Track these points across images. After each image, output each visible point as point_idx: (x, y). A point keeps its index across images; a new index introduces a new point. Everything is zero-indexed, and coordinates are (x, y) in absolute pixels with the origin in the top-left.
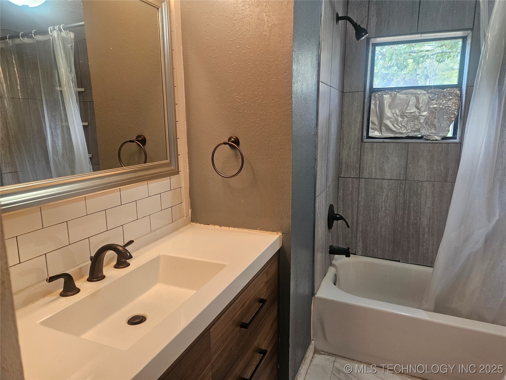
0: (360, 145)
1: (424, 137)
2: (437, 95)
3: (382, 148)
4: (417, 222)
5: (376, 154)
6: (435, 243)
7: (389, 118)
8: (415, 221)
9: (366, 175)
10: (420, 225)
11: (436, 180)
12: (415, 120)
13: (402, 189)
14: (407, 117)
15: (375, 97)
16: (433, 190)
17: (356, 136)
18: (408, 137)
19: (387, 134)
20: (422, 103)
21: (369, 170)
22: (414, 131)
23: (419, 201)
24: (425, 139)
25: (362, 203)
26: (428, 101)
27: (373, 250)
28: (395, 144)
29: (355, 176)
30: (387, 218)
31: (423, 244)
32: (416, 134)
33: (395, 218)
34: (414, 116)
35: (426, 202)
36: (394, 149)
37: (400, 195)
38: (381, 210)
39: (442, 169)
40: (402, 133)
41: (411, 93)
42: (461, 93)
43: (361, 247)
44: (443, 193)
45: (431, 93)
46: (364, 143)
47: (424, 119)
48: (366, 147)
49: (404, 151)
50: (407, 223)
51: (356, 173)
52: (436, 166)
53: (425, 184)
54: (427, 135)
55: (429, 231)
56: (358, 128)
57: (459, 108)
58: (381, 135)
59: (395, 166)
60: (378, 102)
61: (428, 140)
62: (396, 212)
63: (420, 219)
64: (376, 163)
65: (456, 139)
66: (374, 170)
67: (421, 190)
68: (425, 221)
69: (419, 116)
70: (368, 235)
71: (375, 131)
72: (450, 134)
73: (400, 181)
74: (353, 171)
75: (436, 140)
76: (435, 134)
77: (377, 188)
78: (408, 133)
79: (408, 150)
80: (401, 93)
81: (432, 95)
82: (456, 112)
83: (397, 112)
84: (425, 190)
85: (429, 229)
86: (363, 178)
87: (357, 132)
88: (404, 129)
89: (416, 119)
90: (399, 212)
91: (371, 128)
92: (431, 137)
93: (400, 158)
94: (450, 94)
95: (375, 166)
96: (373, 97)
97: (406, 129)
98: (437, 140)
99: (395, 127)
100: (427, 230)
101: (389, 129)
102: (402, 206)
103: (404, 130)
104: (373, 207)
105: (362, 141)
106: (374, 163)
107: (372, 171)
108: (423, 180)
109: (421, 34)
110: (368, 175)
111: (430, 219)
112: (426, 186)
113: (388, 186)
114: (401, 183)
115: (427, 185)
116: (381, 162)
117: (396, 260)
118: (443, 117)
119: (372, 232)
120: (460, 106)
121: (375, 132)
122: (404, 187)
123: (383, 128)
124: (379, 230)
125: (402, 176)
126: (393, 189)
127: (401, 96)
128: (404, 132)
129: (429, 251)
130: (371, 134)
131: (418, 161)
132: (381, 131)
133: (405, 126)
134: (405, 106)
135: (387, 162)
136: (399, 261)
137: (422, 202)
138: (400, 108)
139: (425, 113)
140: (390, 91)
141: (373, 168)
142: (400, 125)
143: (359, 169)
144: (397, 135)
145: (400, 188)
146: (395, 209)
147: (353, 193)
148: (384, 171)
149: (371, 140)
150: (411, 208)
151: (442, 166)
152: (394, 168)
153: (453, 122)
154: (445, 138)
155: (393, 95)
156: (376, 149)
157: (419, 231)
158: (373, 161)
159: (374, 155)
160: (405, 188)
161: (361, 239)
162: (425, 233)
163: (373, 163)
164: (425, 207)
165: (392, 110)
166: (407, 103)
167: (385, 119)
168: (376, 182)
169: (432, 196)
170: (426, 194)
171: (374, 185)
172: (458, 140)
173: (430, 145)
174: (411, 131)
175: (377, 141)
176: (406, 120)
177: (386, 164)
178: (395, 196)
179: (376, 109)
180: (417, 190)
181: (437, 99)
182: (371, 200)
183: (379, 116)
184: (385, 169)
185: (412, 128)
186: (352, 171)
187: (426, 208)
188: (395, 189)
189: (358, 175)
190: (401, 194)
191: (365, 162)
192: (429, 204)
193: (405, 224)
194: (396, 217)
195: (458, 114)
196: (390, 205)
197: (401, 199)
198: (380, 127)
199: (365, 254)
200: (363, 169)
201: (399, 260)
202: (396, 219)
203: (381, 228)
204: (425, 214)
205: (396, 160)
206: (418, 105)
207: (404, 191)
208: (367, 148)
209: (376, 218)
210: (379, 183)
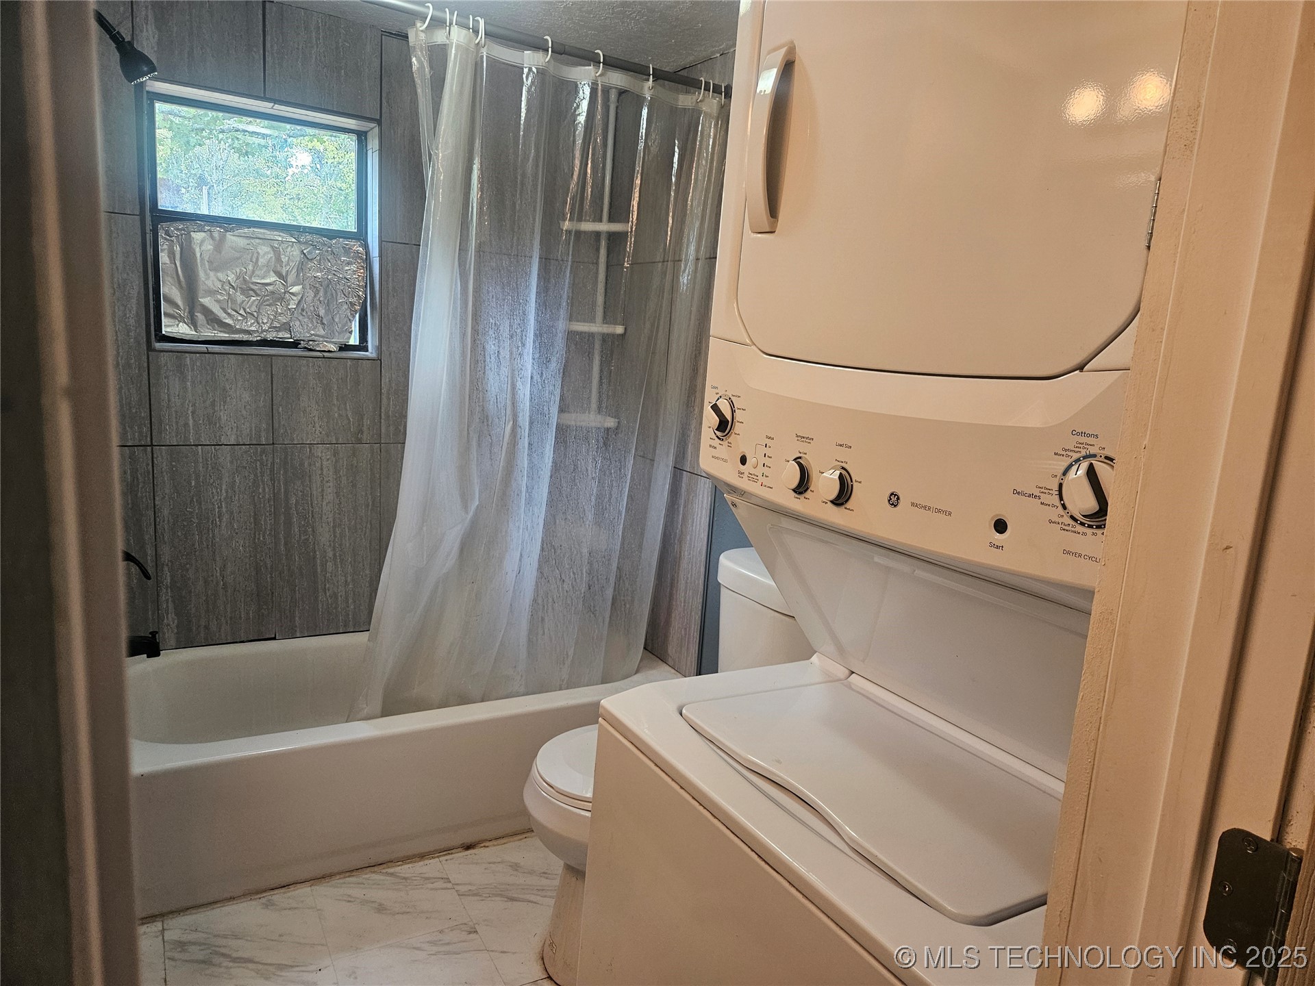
0: (144, 358)
1: (302, 342)
2: (319, 249)
3: (208, 368)
4: (307, 539)
5: (193, 382)
6: (349, 579)
7: (211, 293)
8: (303, 538)
9: (170, 437)
10: (314, 543)
11: (340, 441)
12: (276, 302)
13: (266, 465)
14: (257, 295)
15: (167, 233)
16: (336, 462)
17: (132, 334)
18: (264, 343)
19: (212, 333)
20: (288, 264)
21: (177, 423)
22: (278, 329)
23: (308, 489)
24: (305, 348)
25: (166, 512)
26: (300, 260)
27: (207, 627)
28: (240, 358)
29: (140, 440)
30: (237, 540)
31: (325, 585)
32: (280, 335)
33: (257, 536)
34: (273, 293)
35: (323, 490)
36: (239, 371)
37: (263, 481)
38: (220, 521)
39: (350, 414)
40: (249, 332)
41: (261, 236)
42: (367, 253)
43: (174, 626)
44: (356, 466)
45: (306, 243)
46: (156, 353)
47: (296, 302)
48: (163, 362)
49: (263, 375)
50: (286, 544)
51: (141, 433)
52: (336, 409)
53: (319, 451)
54: (306, 339)
55: (335, 555)
56: (134, 312)
57: (366, 284)
58: (194, 333)
59: (244, 412)
60: (177, 249)
61: (311, 350)
62: (256, 522)
63: (313, 531)
64: (194, 405)
65: (367, 351)
66: (191, 422)
67: (310, 465)
68: (324, 535)
69: (285, 293)
70: (190, 592)
71: (177, 323)
72: (354, 340)
73: (259, 448)
74: (131, 428)
75: (329, 351)
76: (322, 337)
77: (203, 468)
78: (263, 331)
79: (272, 373)
80: (236, 233)
81: (309, 249)
82: (361, 293)
83: (231, 278)
84: (318, 465)
85: (334, 549)
86: (163, 446)
87: (132, 322)
88: (253, 321)
89: (278, 300)
90: (265, 520)
91: (167, 315)
92: (317, 343)
93: (254, 393)
94: (347, 250)
95: (193, 413)
96: (161, 233)
97: (258, 323)
98: (331, 352)
99: (229, 314)
100: (330, 554)
101: (214, 321)
102: (270, 506)
103: (252, 324)
104: (197, 517)
105: (150, 348)
106: (190, 405)
107: (186, 425)
108: (312, 442)
109: (275, 103)
110: (177, 436)
111: (334, 527)
112: (320, 455)
113: (232, 462)
114: (263, 452)
115: (322, 452)
116: (208, 402)
117: (267, 636)
118: (337, 301)
119: (201, 582)
120: (366, 280)
121: (178, 325)
122: (270, 460)
123: (200, 317)
124: (218, 574)
125: (263, 434)
126: (246, 468)
127: (234, 239)
128: (253, 328)
129: (340, 598)
130: (169, 330)
131: (298, 397)
132: (193, 323)
133: (255, 314)
134: (250, 267)
135: (225, 402)
136: (274, 639)
137: (315, 493)
138: (238, 271)
139: (295, 289)
140: (209, 226)
141: (187, 418)
142: (242, 312)
143: (147, 422)
144: (237, 337)
145: (262, 464)
146: (255, 514)
147: (138, 485)
148: (218, 425)
149: (171, 346)
150: (291, 508)
151: (348, 409)
152: (242, 416)
153: (357, 316)
154: (345, 348)
155: (216, 235)
156: (193, 370)
157: (314, 558)
158: (187, 401)
159: (189, 384)
160: (273, 463)
161: (171, 605)
162: (327, 561)
163: (188, 405)
164: (323, 501)
165: (219, 274)
166: (254, 260)
167: (201, 293)
168: (200, 453)
169: (335, 477)
170: (322, 474)
171: (196, 462)
172: (372, 353)
173: (320, 362)
174: (269, 328)
175: (193, 350)
176: (254, 301)
177: (222, 407)
178: (250, 484)
179: (173, 266)
180: (302, 464)
181: (320, 259)
182: (192, 501)
183: (184, 284)
184: (220, 419)
185: (270, 321)
186: (128, 428)
187: (324, 503)
188: (249, 468)
189: (149, 439)
190: (266, 478)
191: (164, 404)
192: (330, 496)
193: (282, 548)
194: (259, 534)
195: (366, 298)
196: (240, 506)
197: (267, 490)
198: (189, 312)
199: (187, 641)
200: (161, 422)
201: (273, 636)
202: (259, 539)
203: (224, 568)
204: (324, 517)
205: (246, 396)
206: (279, 268)
207: (272, 470)
208: (166, 364)
209: (208, 546)
210: (210, 455)
